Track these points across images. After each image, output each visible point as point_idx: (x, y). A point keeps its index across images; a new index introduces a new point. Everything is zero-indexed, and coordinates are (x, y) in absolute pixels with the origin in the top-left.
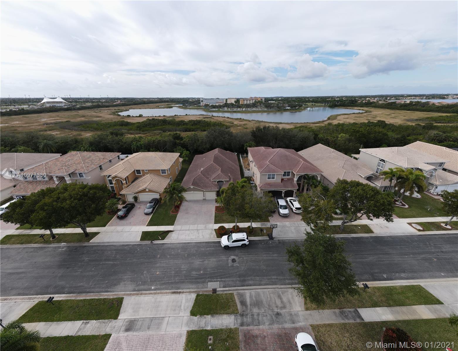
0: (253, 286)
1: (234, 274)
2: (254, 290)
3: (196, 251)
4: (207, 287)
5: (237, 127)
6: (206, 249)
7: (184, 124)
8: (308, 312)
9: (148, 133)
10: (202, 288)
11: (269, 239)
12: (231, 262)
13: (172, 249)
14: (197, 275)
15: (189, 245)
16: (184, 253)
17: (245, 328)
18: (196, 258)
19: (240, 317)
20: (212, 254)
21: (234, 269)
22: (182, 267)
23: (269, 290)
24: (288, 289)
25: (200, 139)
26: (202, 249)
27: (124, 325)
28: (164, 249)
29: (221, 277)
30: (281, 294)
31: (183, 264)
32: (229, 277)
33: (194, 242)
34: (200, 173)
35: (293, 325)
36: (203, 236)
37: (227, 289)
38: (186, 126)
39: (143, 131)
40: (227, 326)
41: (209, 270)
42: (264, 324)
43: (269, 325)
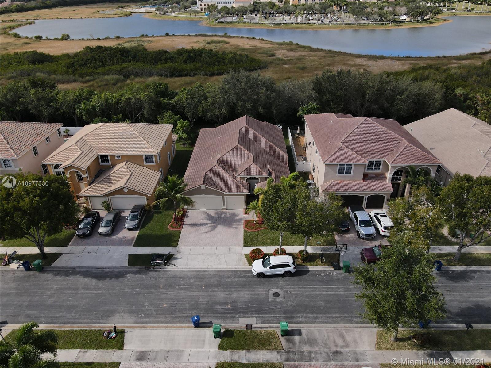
0: (305, 323)
1: (277, 310)
2: (306, 328)
3: (218, 281)
4: (239, 323)
5: (283, 64)
6: (233, 280)
7: (166, 60)
8: (380, 352)
9: (93, 80)
10: (232, 323)
11: (333, 269)
12: (272, 296)
13: (180, 278)
14: (223, 310)
15: (205, 273)
16: (200, 283)
17: (292, 363)
18: (220, 290)
19: (285, 353)
20: (243, 286)
21: (276, 304)
22: (200, 300)
23: (327, 328)
24: (355, 329)
25: (208, 95)
26: (227, 280)
27: (134, 355)
28: (167, 278)
29: (258, 312)
30: (345, 333)
31: (200, 296)
32: (270, 313)
33: (213, 271)
34: (215, 164)
35: (357, 363)
36: (227, 263)
37: (267, 325)
38: (171, 64)
39: (82, 76)
40: (267, 361)
41: (239, 304)
42: (317, 360)
43: (323, 362)
